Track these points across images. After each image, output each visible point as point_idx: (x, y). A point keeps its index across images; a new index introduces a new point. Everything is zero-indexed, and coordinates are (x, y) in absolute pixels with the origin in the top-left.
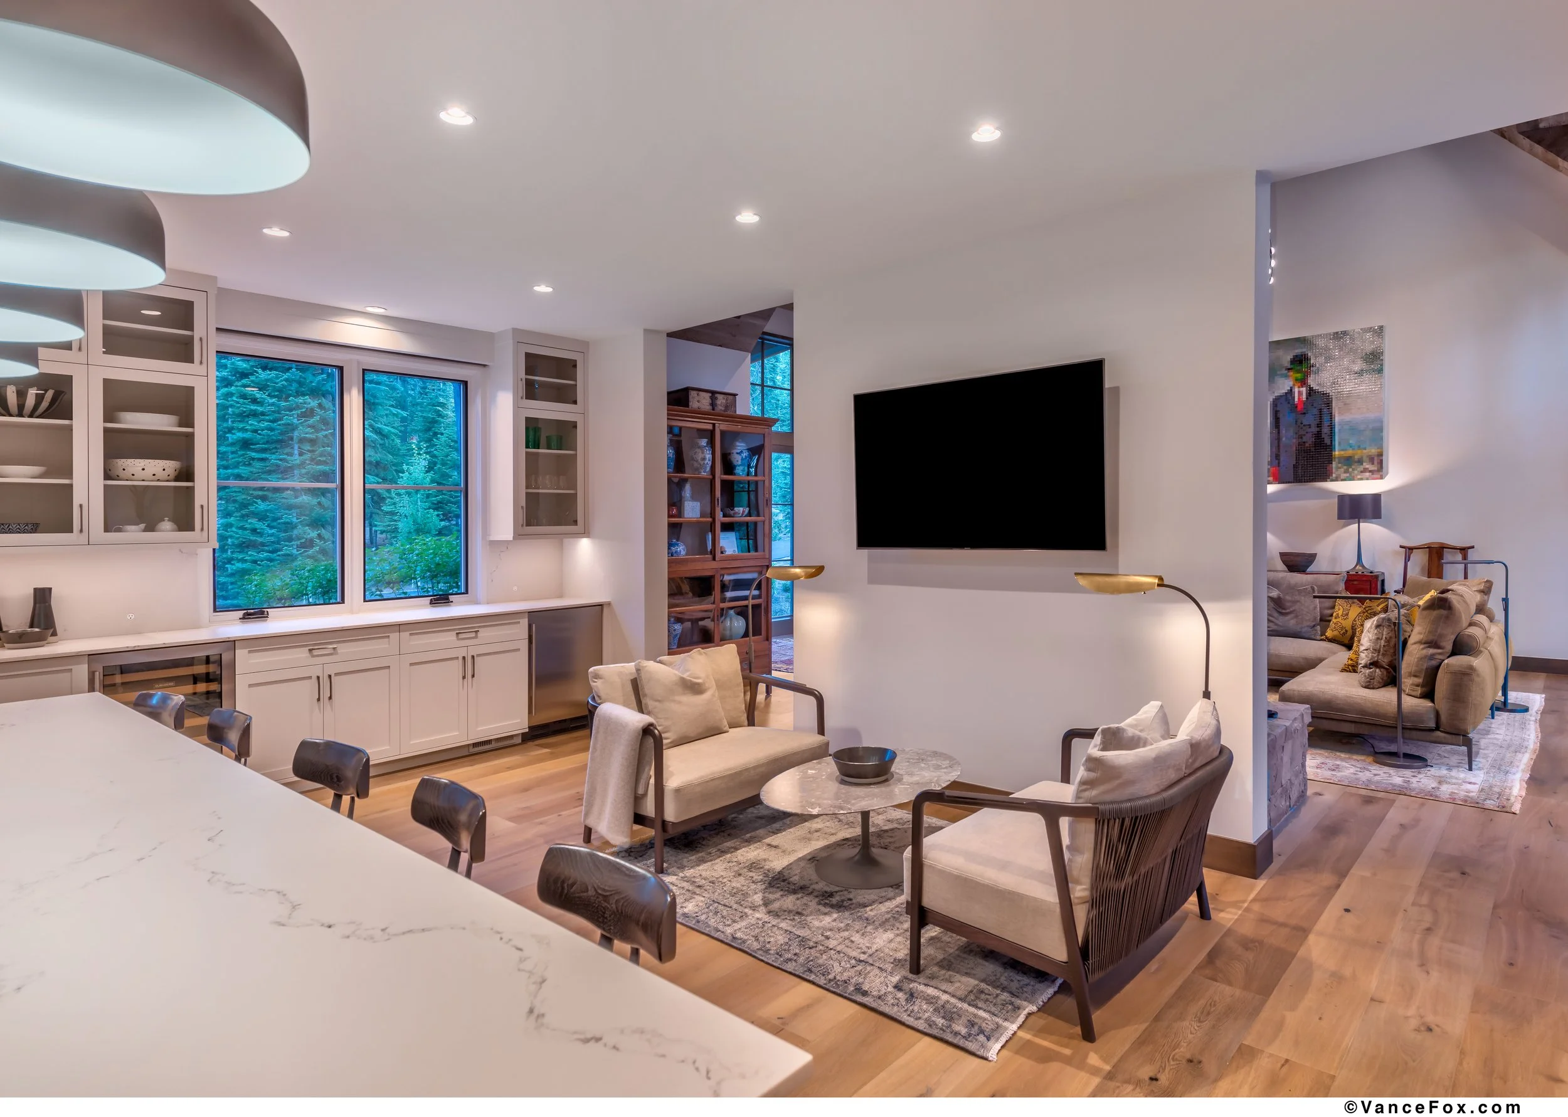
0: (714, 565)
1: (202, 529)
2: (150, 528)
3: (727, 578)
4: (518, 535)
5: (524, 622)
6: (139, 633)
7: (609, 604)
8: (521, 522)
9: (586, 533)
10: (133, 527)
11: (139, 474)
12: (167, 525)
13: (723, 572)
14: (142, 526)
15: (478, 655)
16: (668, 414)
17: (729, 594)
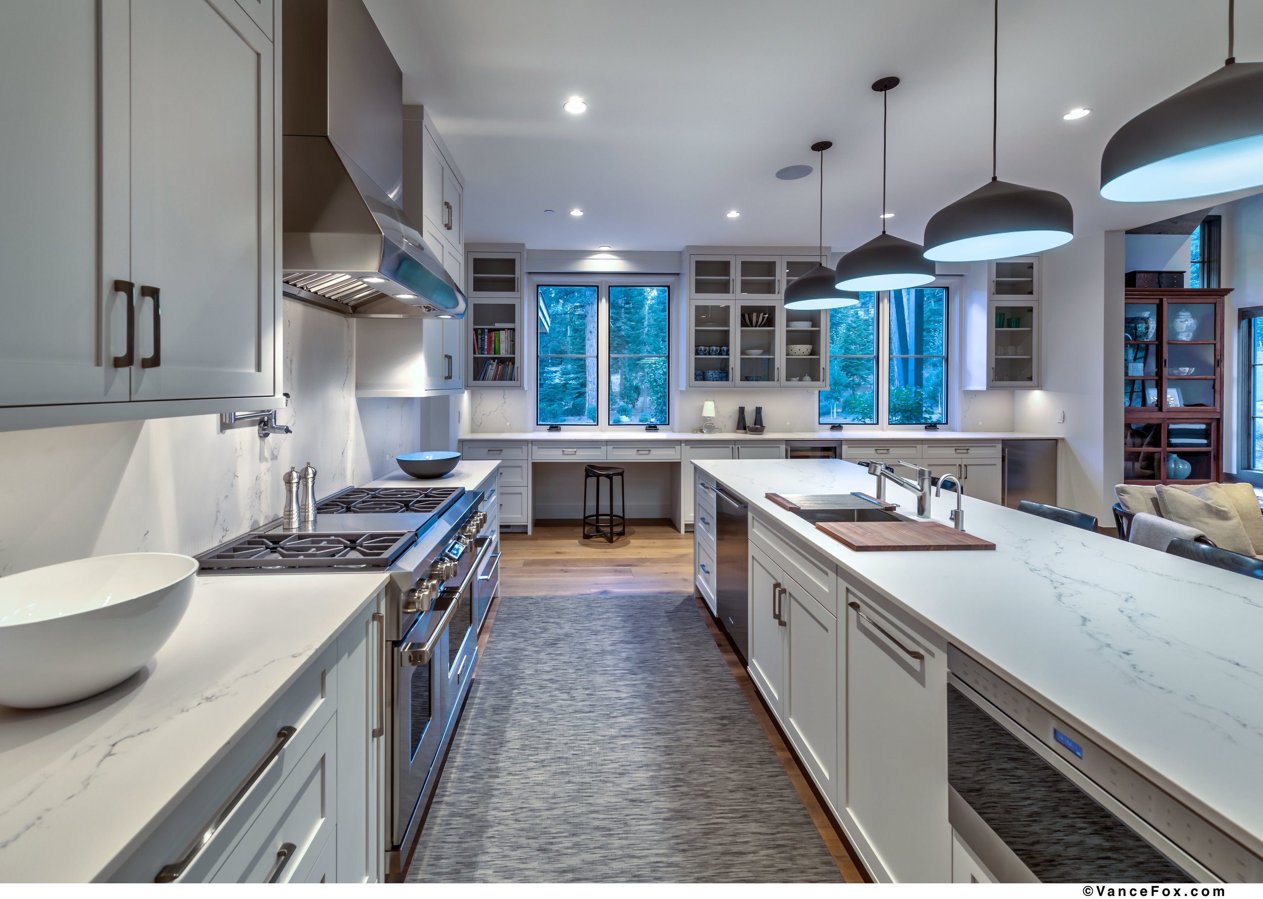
0: (1161, 415)
1: (823, 381)
2: (801, 380)
3: (1172, 426)
4: (990, 387)
5: (999, 446)
6: (791, 432)
7: (1063, 439)
8: (992, 378)
9: (1039, 387)
10: (794, 379)
11: (798, 352)
12: (807, 378)
13: (1169, 421)
14: (798, 378)
15: (969, 465)
16: (1126, 295)
17: (1174, 441)
